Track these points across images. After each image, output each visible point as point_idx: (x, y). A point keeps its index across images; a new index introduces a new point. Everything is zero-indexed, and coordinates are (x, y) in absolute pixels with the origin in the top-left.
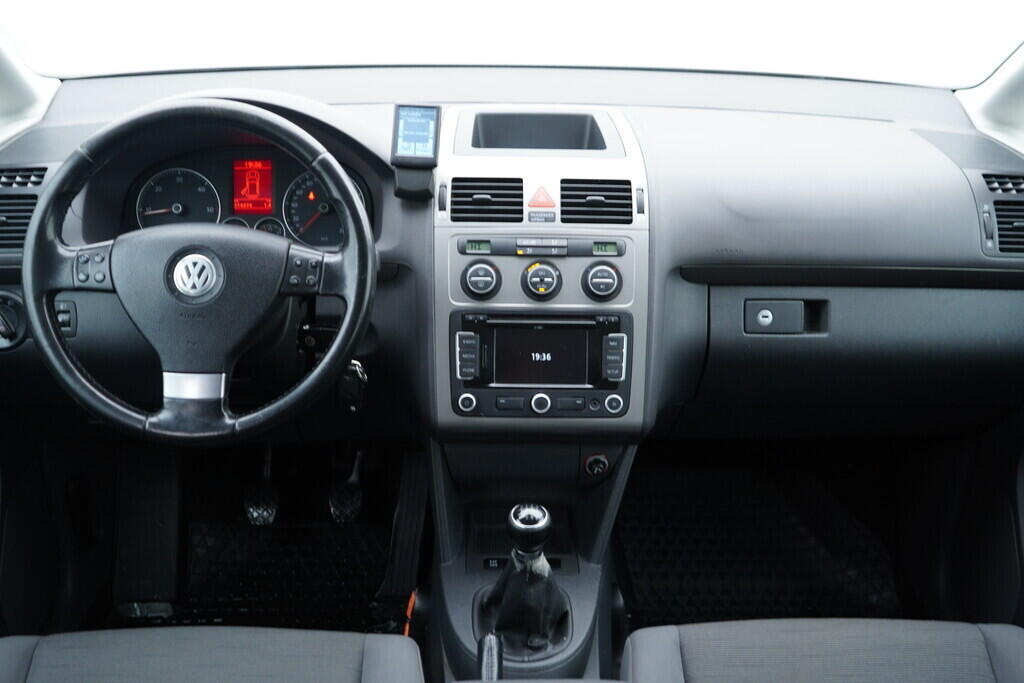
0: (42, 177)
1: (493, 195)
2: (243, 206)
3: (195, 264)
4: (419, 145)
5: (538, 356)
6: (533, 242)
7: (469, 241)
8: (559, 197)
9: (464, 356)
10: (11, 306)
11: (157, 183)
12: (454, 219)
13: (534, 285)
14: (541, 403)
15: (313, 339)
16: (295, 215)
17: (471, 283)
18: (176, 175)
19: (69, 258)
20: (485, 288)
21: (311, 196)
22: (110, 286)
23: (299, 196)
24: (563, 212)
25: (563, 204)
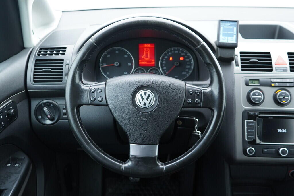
0: (65, 51)
1: (259, 60)
2: (143, 63)
3: (145, 94)
4: (230, 38)
5: (280, 130)
6: (279, 80)
7: (250, 80)
8: (288, 60)
9: (249, 130)
10: (52, 106)
11: (108, 53)
12: (243, 70)
13: (280, 99)
14: (284, 152)
15: (181, 122)
16: (164, 66)
17: (252, 98)
18: (116, 50)
19: (86, 90)
20: (258, 101)
21: (171, 59)
22: (105, 103)
23: (166, 59)
24: (291, 67)
25: (290, 64)
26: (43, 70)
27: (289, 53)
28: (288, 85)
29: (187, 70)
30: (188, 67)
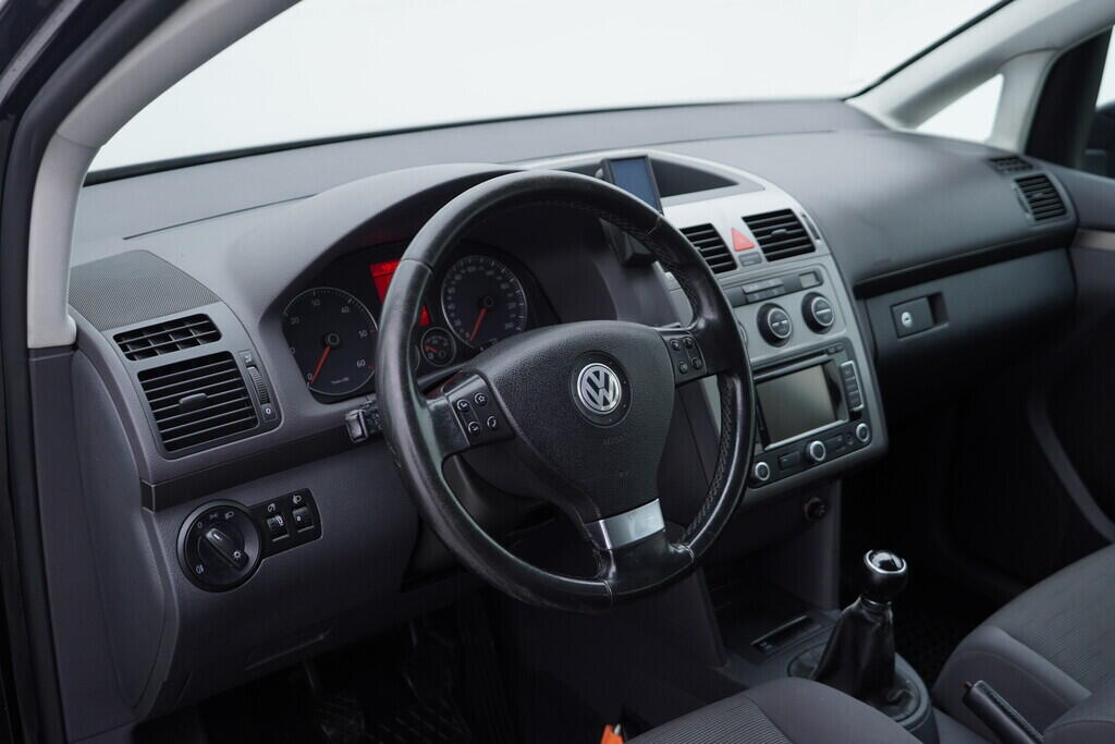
3: (597, 374)
8: (753, 236)
10: (228, 520)
11: (292, 313)
13: (776, 330)
14: (818, 450)
16: (456, 319)
18: (311, 297)
22: (509, 431)
24: (765, 251)
25: (761, 243)
26: (182, 401)
27: (746, 219)
28: (775, 292)
29: (513, 316)
30: (512, 305)
